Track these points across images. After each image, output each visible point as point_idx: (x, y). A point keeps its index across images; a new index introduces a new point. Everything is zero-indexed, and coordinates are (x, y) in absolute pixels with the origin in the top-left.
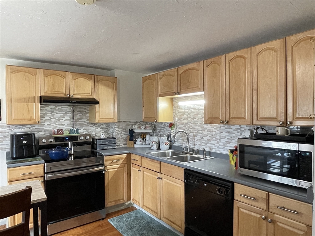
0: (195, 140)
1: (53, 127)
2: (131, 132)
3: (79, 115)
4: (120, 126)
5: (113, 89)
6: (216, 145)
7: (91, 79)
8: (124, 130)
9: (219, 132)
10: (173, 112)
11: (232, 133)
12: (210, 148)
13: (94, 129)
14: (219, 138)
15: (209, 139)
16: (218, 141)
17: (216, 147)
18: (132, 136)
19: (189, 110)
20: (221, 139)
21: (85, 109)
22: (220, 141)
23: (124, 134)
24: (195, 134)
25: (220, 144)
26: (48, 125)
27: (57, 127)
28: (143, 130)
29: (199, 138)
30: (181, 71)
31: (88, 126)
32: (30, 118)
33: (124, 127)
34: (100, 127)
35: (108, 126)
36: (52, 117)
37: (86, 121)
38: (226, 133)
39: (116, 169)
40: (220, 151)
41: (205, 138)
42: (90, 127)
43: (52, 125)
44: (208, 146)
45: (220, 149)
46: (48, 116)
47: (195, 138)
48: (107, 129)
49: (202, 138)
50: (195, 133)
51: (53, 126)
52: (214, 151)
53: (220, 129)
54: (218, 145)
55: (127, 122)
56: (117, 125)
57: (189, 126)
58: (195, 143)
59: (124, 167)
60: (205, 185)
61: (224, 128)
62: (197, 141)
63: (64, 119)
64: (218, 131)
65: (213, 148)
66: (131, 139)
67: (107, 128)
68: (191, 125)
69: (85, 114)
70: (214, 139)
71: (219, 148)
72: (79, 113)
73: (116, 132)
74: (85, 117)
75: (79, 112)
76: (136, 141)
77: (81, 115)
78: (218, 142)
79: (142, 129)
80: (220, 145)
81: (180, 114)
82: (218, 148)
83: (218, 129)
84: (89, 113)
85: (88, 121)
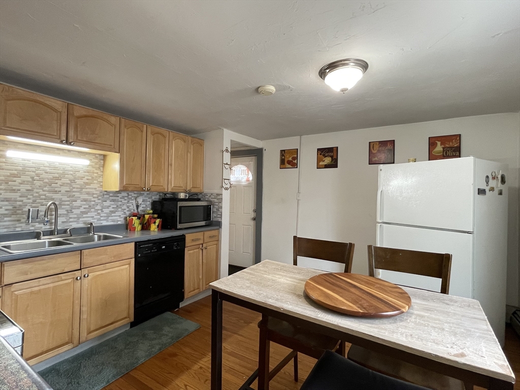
6: (95, 217)
9: (100, 201)
11: (118, 201)
12: (84, 223)
14: (100, 208)
15: (85, 212)
17: (96, 220)
20: (104, 210)
22: (102, 212)
25: (102, 215)
29: (62, 212)
38: (111, 201)
41: (76, 211)
44: (82, 221)
45: (101, 222)
49: (69, 211)
53: (103, 198)
54: (99, 217)
60: (164, 247)
61: (108, 196)
64: (99, 199)
71: (101, 220)
78: (99, 213)
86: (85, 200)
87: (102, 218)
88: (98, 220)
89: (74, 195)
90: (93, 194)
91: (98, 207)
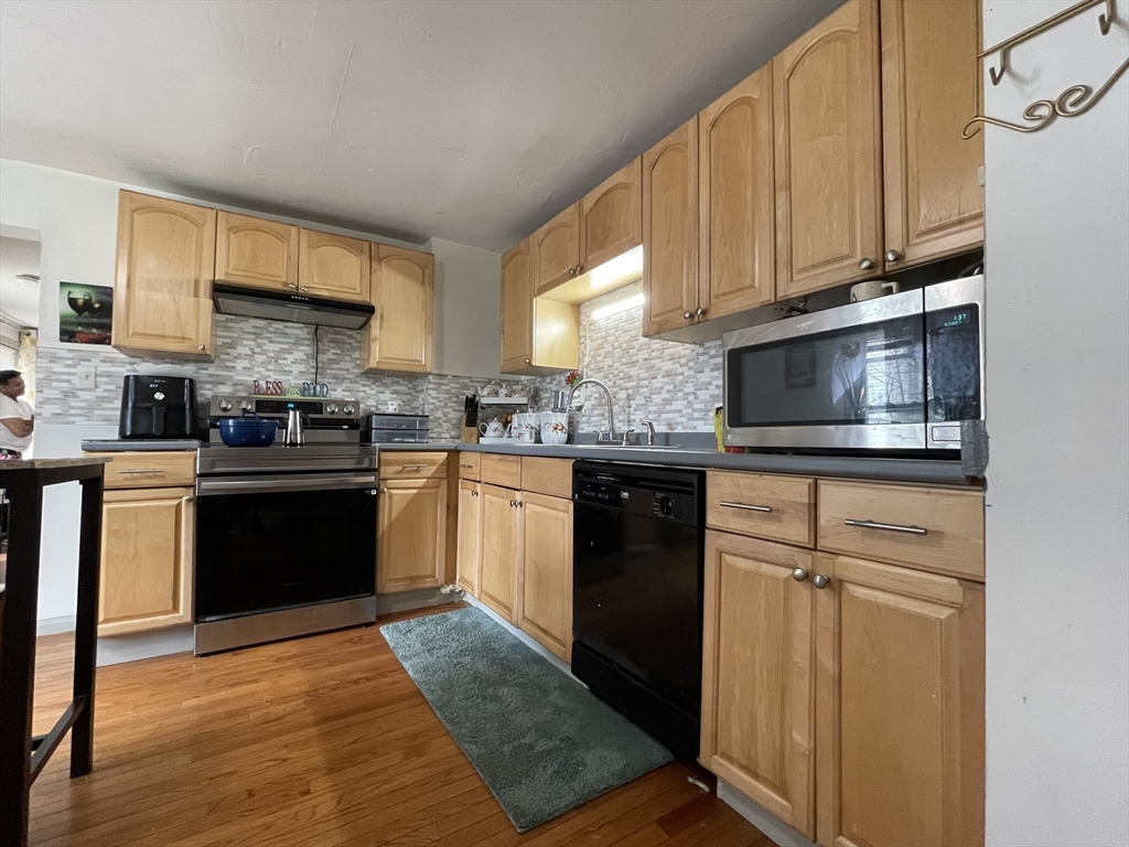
0: (632, 409)
1: (258, 376)
2: (471, 405)
3: (332, 351)
4: (443, 387)
5: (423, 284)
6: (684, 411)
7: (360, 252)
8: (455, 399)
9: (692, 372)
10: (580, 344)
12: (668, 424)
13: (374, 392)
14: (692, 389)
15: (667, 400)
16: (691, 398)
17: (684, 419)
18: (473, 412)
19: (616, 328)
20: (698, 393)
21: (350, 337)
22: (696, 398)
23: (454, 411)
24: (630, 391)
25: (696, 406)
26: (244, 368)
27: (269, 377)
28: (502, 400)
29: (640, 400)
30: (587, 207)
31: (358, 383)
32: (180, 335)
33: (453, 391)
34: (392, 388)
35: (414, 388)
36: (257, 350)
37: (352, 370)
38: (712, 370)
39: (415, 491)
40: (695, 428)
41: (657, 399)
42: (363, 385)
43: (256, 369)
44: (665, 419)
45: (695, 423)
46: (246, 346)
47: (632, 402)
48: (409, 397)
49: (648, 399)
50: (632, 387)
51: (259, 373)
52: (679, 430)
53: (696, 363)
54: (690, 410)
55: (463, 377)
56: (435, 383)
57: (616, 372)
58: (632, 417)
59: (437, 487)
60: (625, 495)
61: (706, 357)
62: (635, 410)
63: (291, 358)
64: (690, 369)
65: (677, 424)
66: (471, 422)
67: (410, 394)
68: (621, 368)
69: (349, 349)
70: (680, 395)
71: (694, 419)
72: (334, 348)
73: (431, 401)
74: (348, 358)
75: (333, 345)
76: (485, 430)
77: (339, 351)
78: (689, 402)
79: (501, 395)
80: (694, 410)
81: (595, 344)
82: (691, 419)
83: (691, 364)
84: (360, 348)
85: (358, 371)
86: (668, 374)
87: (696, 415)
88: (689, 419)
89: (653, 366)
90: (680, 357)
91: (689, 388)
